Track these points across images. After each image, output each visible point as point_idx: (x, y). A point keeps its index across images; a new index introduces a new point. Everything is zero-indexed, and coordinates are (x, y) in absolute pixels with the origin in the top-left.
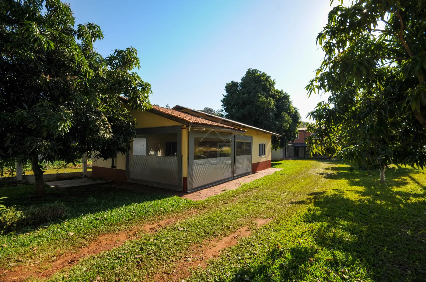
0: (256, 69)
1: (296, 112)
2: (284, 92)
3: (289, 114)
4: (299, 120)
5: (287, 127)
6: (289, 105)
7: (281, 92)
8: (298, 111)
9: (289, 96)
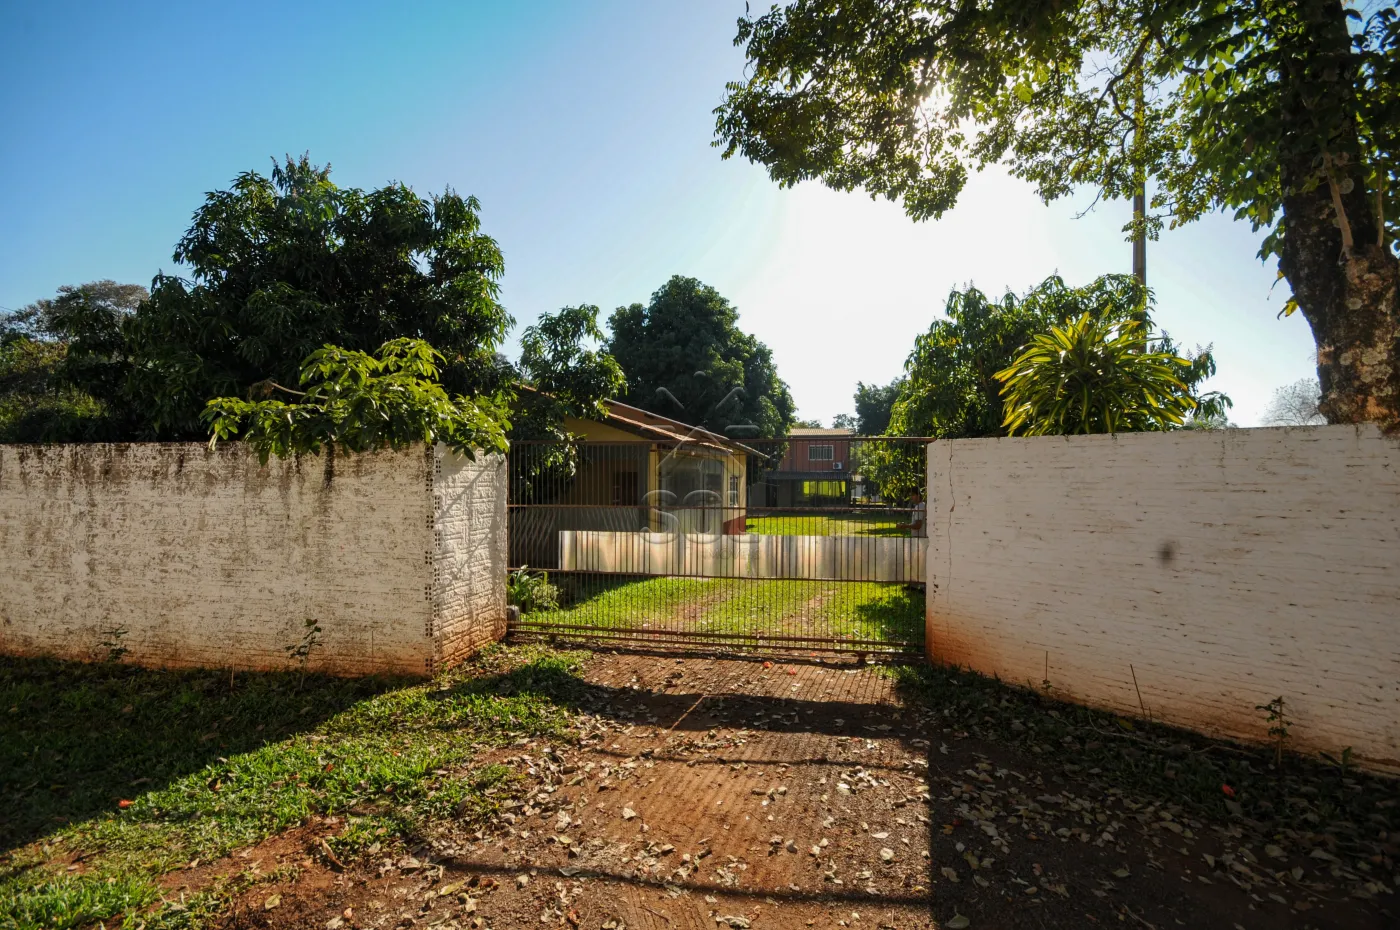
0: (694, 279)
1: (784, 393)
2: (758, 339)
3: (771, 397)
4: (793, 415)
5: (770, 432)
6: (771, 377)
7: (751, 340)
8: (788, 390)
9: (770, 352)
